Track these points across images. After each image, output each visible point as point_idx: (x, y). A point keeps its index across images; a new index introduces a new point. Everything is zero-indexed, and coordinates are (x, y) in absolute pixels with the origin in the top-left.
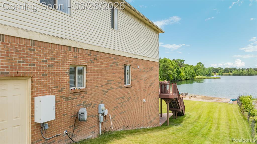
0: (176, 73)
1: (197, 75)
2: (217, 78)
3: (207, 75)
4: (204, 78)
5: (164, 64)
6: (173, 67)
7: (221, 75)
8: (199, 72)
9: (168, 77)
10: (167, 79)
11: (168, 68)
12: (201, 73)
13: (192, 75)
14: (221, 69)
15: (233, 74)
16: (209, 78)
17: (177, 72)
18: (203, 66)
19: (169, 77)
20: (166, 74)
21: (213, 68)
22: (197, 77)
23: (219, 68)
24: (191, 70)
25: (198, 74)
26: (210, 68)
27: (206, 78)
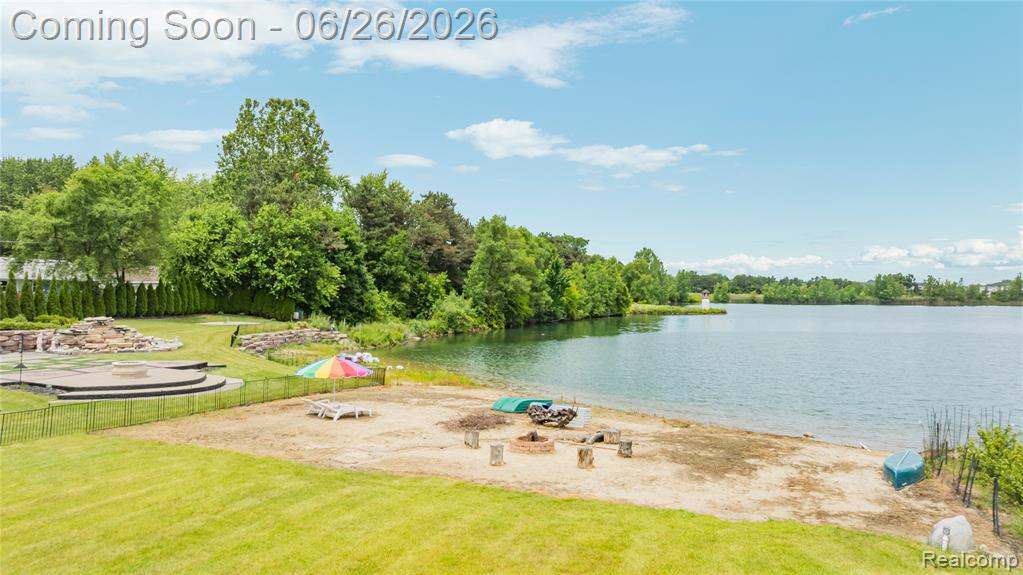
0: (549, 289)
1: (636, 300)
2: (713, 312)
3: (672, 301)
4: (664, 313)
5: (493, 243)
6: (531, 260)
7: (722, 302)
8: (643, 288)
9: (510, 303)
10: (503, 316)
11: (511, 263)
12: (652, 292)
13: (617, 300)
14: (720, 279)
15: (766, 297)
16: (680, 313)
17: (552, 282)
18: (657, 263)
19: (513, 306)
20: (501, 288)
21: (693, 275)
22: (634, 306)
23: (715, 275)
24: (611, 278)
25: (638, 294)
26: (682, 275)
27: (669, 313)
